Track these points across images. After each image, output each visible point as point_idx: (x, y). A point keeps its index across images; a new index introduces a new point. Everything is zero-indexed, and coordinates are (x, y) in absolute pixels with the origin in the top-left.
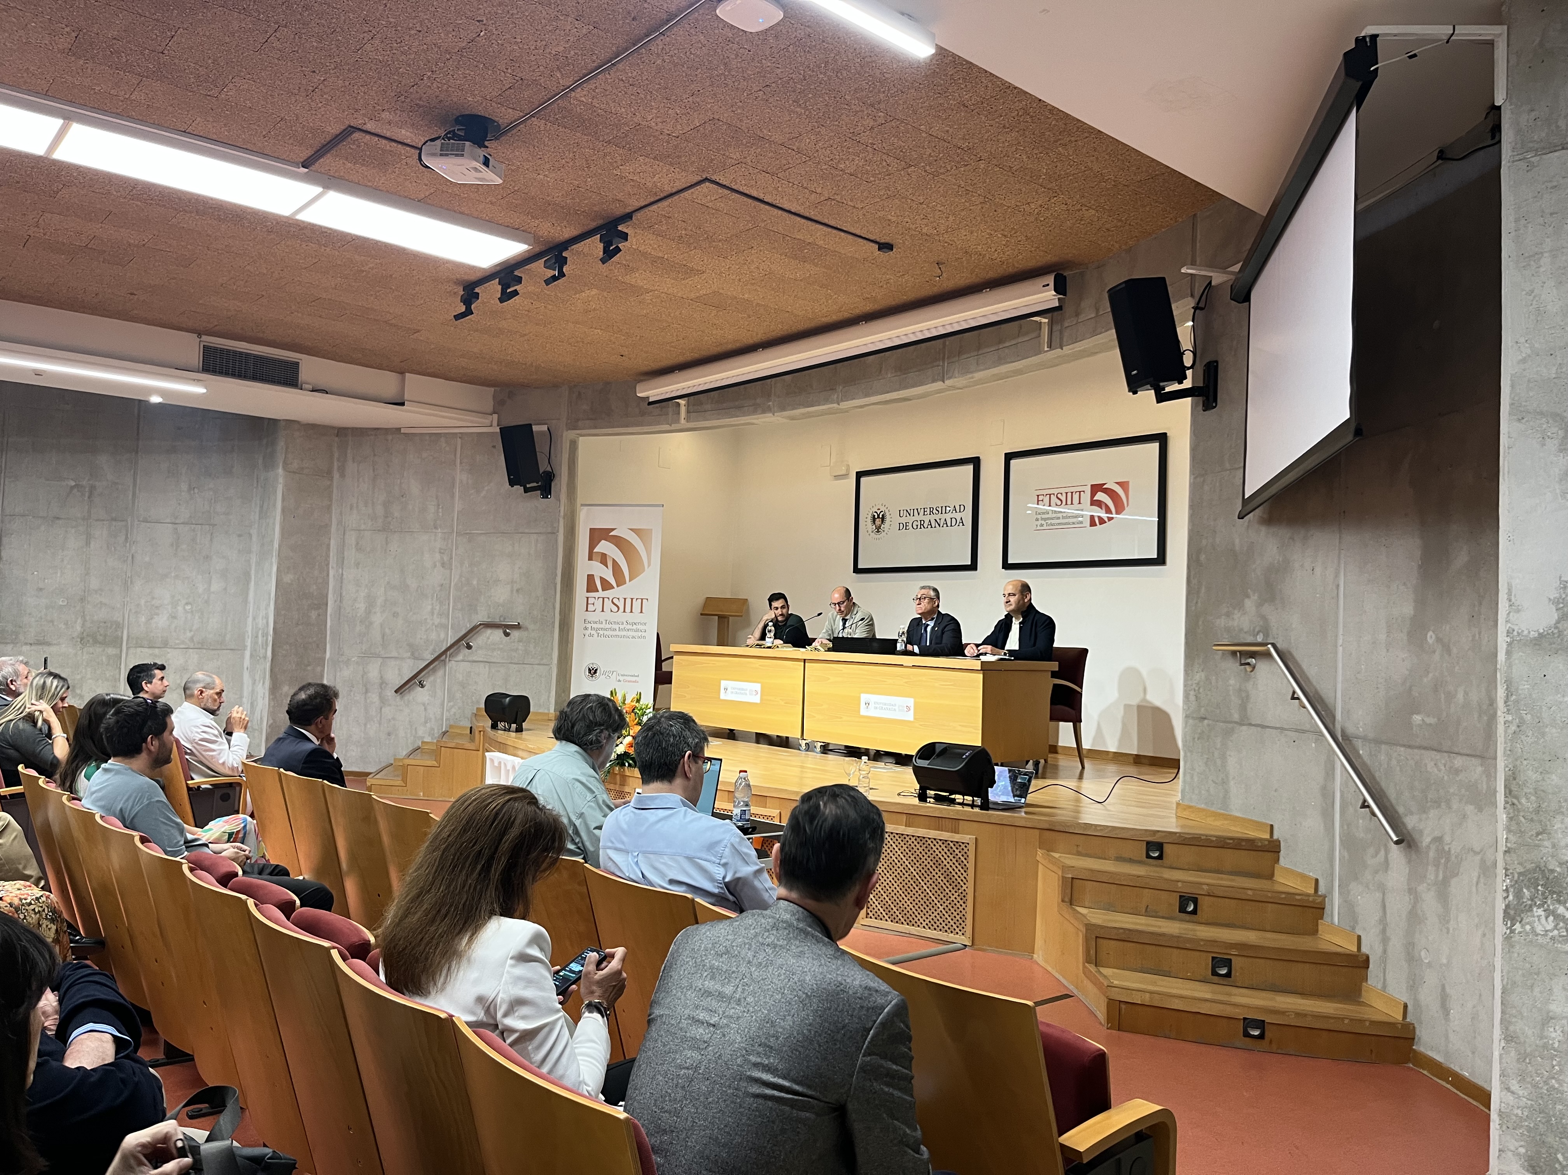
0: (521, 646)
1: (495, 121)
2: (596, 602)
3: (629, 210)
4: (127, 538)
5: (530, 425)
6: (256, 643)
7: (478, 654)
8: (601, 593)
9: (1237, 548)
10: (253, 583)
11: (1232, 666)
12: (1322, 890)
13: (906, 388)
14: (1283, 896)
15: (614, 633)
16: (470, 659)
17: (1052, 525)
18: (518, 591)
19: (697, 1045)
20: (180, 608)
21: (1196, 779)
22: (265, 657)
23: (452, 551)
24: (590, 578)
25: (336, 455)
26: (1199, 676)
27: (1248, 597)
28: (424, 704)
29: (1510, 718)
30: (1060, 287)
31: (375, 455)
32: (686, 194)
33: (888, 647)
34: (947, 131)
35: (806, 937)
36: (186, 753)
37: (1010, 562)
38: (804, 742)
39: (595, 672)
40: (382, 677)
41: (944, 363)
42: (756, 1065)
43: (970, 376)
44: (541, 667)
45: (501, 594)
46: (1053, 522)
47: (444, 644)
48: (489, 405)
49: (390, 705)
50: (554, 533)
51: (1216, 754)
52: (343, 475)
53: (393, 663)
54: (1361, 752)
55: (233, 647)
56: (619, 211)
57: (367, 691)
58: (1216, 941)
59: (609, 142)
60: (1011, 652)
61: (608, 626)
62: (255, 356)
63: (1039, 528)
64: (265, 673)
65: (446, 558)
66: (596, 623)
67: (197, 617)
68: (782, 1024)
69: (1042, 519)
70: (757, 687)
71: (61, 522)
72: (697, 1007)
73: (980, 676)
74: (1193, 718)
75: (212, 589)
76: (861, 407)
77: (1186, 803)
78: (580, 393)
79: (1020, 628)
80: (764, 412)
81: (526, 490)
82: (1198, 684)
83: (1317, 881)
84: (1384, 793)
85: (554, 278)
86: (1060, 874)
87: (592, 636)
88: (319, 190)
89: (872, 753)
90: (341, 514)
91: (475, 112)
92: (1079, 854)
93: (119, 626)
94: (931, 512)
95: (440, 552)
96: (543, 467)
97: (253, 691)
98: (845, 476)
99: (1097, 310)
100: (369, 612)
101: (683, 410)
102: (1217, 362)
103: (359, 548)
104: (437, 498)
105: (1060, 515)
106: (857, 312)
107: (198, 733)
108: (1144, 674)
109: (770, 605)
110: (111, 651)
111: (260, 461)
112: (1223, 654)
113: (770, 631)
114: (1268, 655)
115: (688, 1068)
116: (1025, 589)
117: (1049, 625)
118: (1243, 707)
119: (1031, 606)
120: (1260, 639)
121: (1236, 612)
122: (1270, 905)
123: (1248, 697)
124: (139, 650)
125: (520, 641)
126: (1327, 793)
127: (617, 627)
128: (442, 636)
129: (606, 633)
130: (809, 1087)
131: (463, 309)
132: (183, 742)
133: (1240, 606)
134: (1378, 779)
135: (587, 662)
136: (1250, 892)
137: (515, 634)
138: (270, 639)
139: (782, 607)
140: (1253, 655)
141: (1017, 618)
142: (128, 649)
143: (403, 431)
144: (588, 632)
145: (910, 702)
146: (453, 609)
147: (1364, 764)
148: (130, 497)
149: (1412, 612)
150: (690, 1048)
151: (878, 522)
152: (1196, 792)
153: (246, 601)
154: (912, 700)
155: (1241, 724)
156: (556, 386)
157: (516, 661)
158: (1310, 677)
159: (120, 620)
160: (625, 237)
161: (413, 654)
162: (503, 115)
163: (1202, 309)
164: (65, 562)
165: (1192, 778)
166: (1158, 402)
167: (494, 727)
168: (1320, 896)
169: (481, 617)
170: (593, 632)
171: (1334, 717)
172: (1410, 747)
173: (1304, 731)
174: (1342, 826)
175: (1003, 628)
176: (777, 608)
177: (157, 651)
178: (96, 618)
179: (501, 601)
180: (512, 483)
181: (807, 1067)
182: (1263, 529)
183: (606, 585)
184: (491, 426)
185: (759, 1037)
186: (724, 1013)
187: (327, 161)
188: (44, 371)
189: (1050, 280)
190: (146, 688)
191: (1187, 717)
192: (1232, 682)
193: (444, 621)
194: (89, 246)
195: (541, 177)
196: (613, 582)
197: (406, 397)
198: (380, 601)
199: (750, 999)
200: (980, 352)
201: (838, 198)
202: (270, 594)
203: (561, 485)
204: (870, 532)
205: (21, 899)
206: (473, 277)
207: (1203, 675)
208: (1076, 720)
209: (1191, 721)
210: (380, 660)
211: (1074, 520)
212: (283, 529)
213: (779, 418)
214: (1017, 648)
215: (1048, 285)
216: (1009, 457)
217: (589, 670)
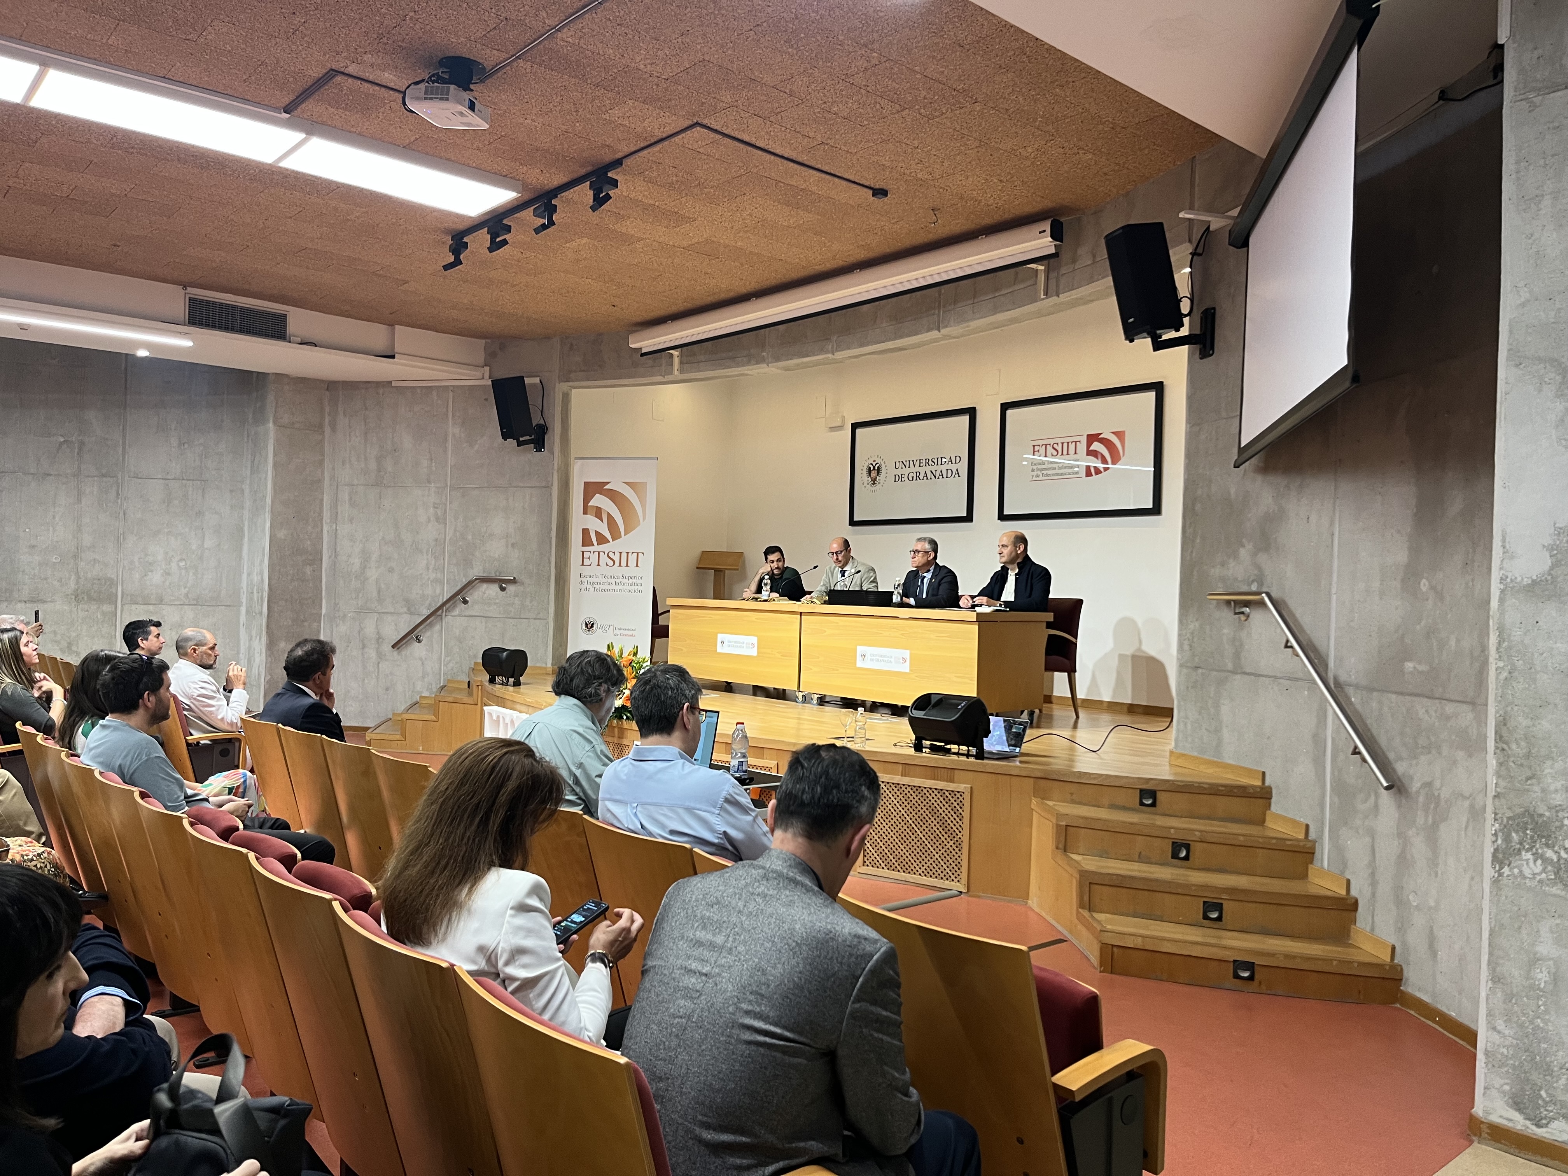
0: (517, 601)
1: (480, 64)
2: (591, 555)
3: (619, 155)
4: (118, 494)
5: (522, 378)
6: (251, 599)
7: (474, 609)
8: (596, 547)
9: (1233, 496)
10: (246, 539)
11: (1227, 614)
12: (1312, 835)
13: (901, 337)
14: (1274, 841)
15: (610, 587)
16: (467, 614)
17: (1048, 475)
18: (513, 545)
19: (690, 994)
20: (174, 565)
21: (1189, 727)
22: (261, 613)
23: (446, 504)
24: (586, 532)
25: (327, 409)
26: (1194, 625)
27: (1243, 546)
28: (421, 659)
29: (1501, 664)
30: (1057, 234)
31: (366, 409)
32: (676, 139)
33: (883, 599)
34: (943, 72)
35: (796, 886)
36: (184, 709)
37: (1005, 513)
38: (801, 694)
39: (592, 626)
40: (378, 633)
41: (939, 312)
42: (747, 1013)
43: (966, 324)
44: (537, 621)
45: (496, 549)
46: (1049, 472)
47: (441, 598)
48: (480, 357)
49: (386, 660)
50: (548, 487)
51: (1210, 702)
52: (334, 429)
53: (390, 618)
54: (1353, 699)
55: (228, 604)
56: (608, 157)
57: (364, 646)
58: (1207, 886)
59: (597, 85)
60: (1007, 604)
61: (604, 580)
62: (242, 308)
63: (1035, 479)
64: (261, 630)
65: (439, 512)
66: (591, 577)
67: (191, 574)
68: (773, 972)
69: (1038, 470)
70: (754, 640)
71: (51, 478)
72: (689, 957)
73: (976, 627)
74: (1187, 667)
75: (206, 546)
76: (856, 357)
77: (1179, 751)
78: (572, 344)
79: (1016, 579)
80: (758, 363)
81: (520, 444)
82: (1192, 633)
83: (1307, 826)
84: (1376, 741)
85: (544, 227)
86: (1054, 821)
87: (587, 589)
88: (301, 136)
89: (868, 705)
90: (333, 469)
91: (458, 54)
92: (1073, 802)
93: (112, 583)
94: (927, 464)
95: (435, 507)
96: (536, 420)
97: (250, 648)
98: (840, 428)
99: (1094, 256)
100: (364, 568)
101: (676, 361)
102: (1214, 309)
103: (352, 504)
104: (430, 452)
105: (1055, 466)
106: (851, 260)
107: (196, 688)
108: (1140, 624)
109: (766, 558)
110: (107, 608)
111: (250, 417)
112: (1218, 603)
113: (766, 584)
114: (1262, 603)
115: (681, 1017)
116: (1022, 540)
117: (1045, 576)
118: (1237, 655)
119: (1027, 558)
120: (1254, 588)
121: (1231, 560)
122: (1261, 850)
123: (1242, 645)
124: (134, 607)
125: (516, 596)
126: (1318, 740)
127: (613, 581)
128: (438, 591)
129: (602, 587)
130: (800, 1033)
131: (452, 259)
132: (180, 698)
133: (1235, 555)
134: (1370, 726)
135: (584, 617)
136: (1241, 838)
137: (511, 588)
138: (266, 595)
139: (778, 560)
140: (1247, 604)
141: (1013, 570)
142: (122, 605)
143: (393, 384)
144: (583, 587)
145: (907, 654)
146: (449, 563)
147: (1356, 711)
148: (120, 452)
149: (1406, 559)
150: (683, 997)
151: (874, 474)
152: (1190, 739)
153: (240, 557)
154: (908, 652)
155: (1234, 672)
156: (548, 338)
157: (512, 615)
158: (1305, 626)
159: (114, 576)
160: (615, 183)
161: (409, 609)
162: (488, 57)
163: (1200, 255)
164: (57, 519)
165: (1186, 724)
166: (1155, 350)
167: (492, 681)
168: (1311, 841)
169: (477, 571)
170: (589, 586)
171: (1327, 666)
172: (1402, 694)
173: (1297, 679)
174: (1333, 773)
175: (999, 579)
176: (773, 562)
177: (151, 607)
178: (89, 575)
179: (497, 556)
180: (505, 437)
181: (799, 1014)
182: (1259, 478)
183: (602, 540)
184: (483, 378)
185: (750, 985)
186: (716, 962)
187: (309, 106)
188: (29, 326)
189: (1047, 226)
190: (142, 645)
191: (1181, 666)
192: (1225, 631)
193: (439, 575)
194: (71, 197)
195: (529, 121)
196: (608, 535)
197: (397, 349)
198: (375, 557)
199: (741, 948)
200: (976, 300)
201: (831, 142)
202: (264, 550)
203: (554, 438)
204: (865, 484)
205: (22, 856)
206: (461, 227)
207: (1197, 624)
208: (1071, 669)
209: (1185, 671)
210: (376, 616)
211: (1070, 471)
212: (275, 485)
213: (773, 369)
214: (1012, 599)
215: (1044, 231)
216: (1005, 407)
217: (586, 624)
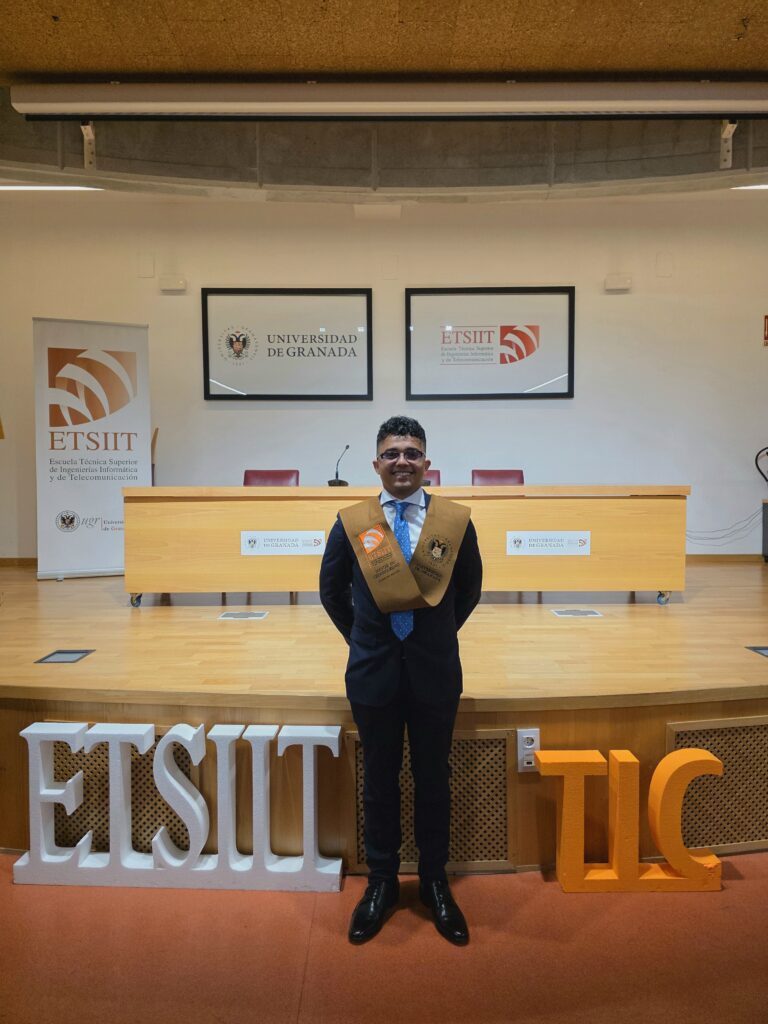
2: (65, 437)
8: (71, 427)
17: (460, 360)
24: (53, 408)
37: (412, 394)
39: (72, 521)
46: (461, 357)
61: (82, 466)
63: (445, 362)
66: (66, 463)
87: (60, 478)
94: (313, 340)
98: (183, 291)
127: (98, 467)
129: (83, 474)
135: (60, 511)
151: (238, 345)
170: (64, 474)
183: (77, 418)
196: (86, 412)
204: (225, 356)
216: (410, 292)
217: (63, 520)
